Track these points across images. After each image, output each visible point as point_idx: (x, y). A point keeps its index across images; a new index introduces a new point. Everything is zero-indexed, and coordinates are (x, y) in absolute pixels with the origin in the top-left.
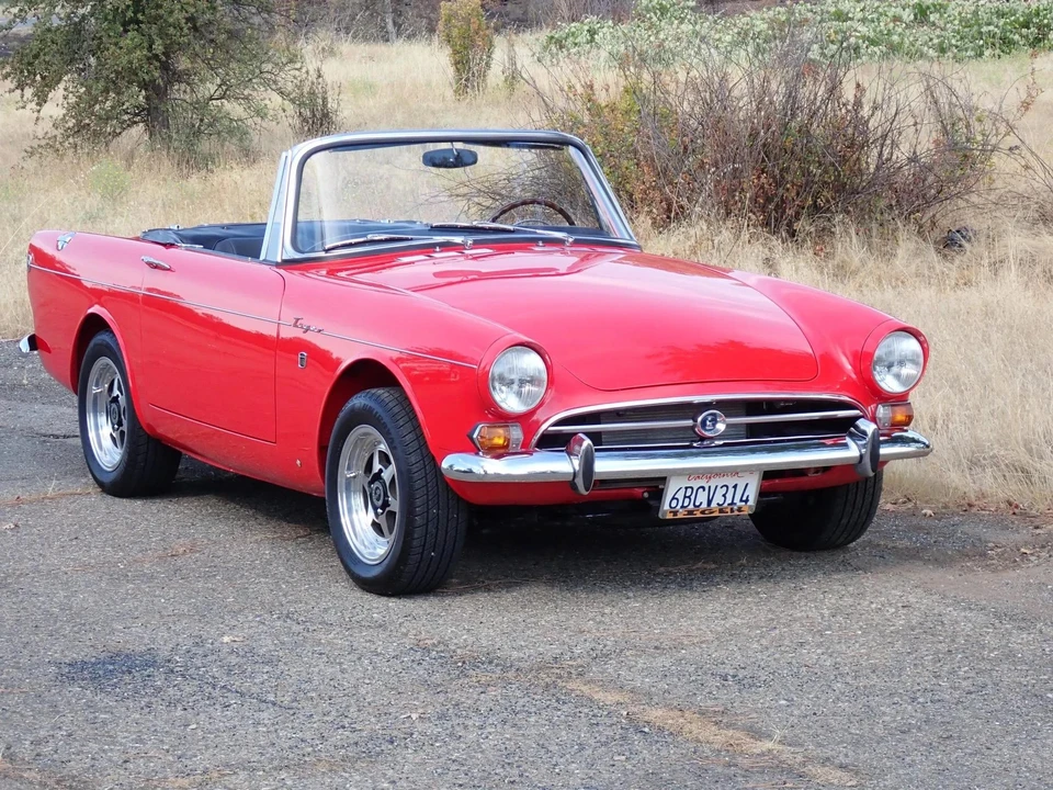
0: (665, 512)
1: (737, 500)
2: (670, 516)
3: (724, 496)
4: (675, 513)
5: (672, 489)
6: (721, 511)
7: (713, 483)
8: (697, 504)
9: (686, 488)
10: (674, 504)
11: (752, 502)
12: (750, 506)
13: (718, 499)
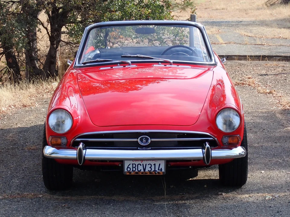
0: (126, 172)
1: (157, 169)
2: (128, 174)
3: (150, 167)
4: (130, 173)
5: (126, 164)
6: (150, 173)
7: (144, 163)
8: (139, 170)
9: (133, 164)
10: (129, 169)
11: (163, 170)
12: (163, 172)
13: (148, 169)
